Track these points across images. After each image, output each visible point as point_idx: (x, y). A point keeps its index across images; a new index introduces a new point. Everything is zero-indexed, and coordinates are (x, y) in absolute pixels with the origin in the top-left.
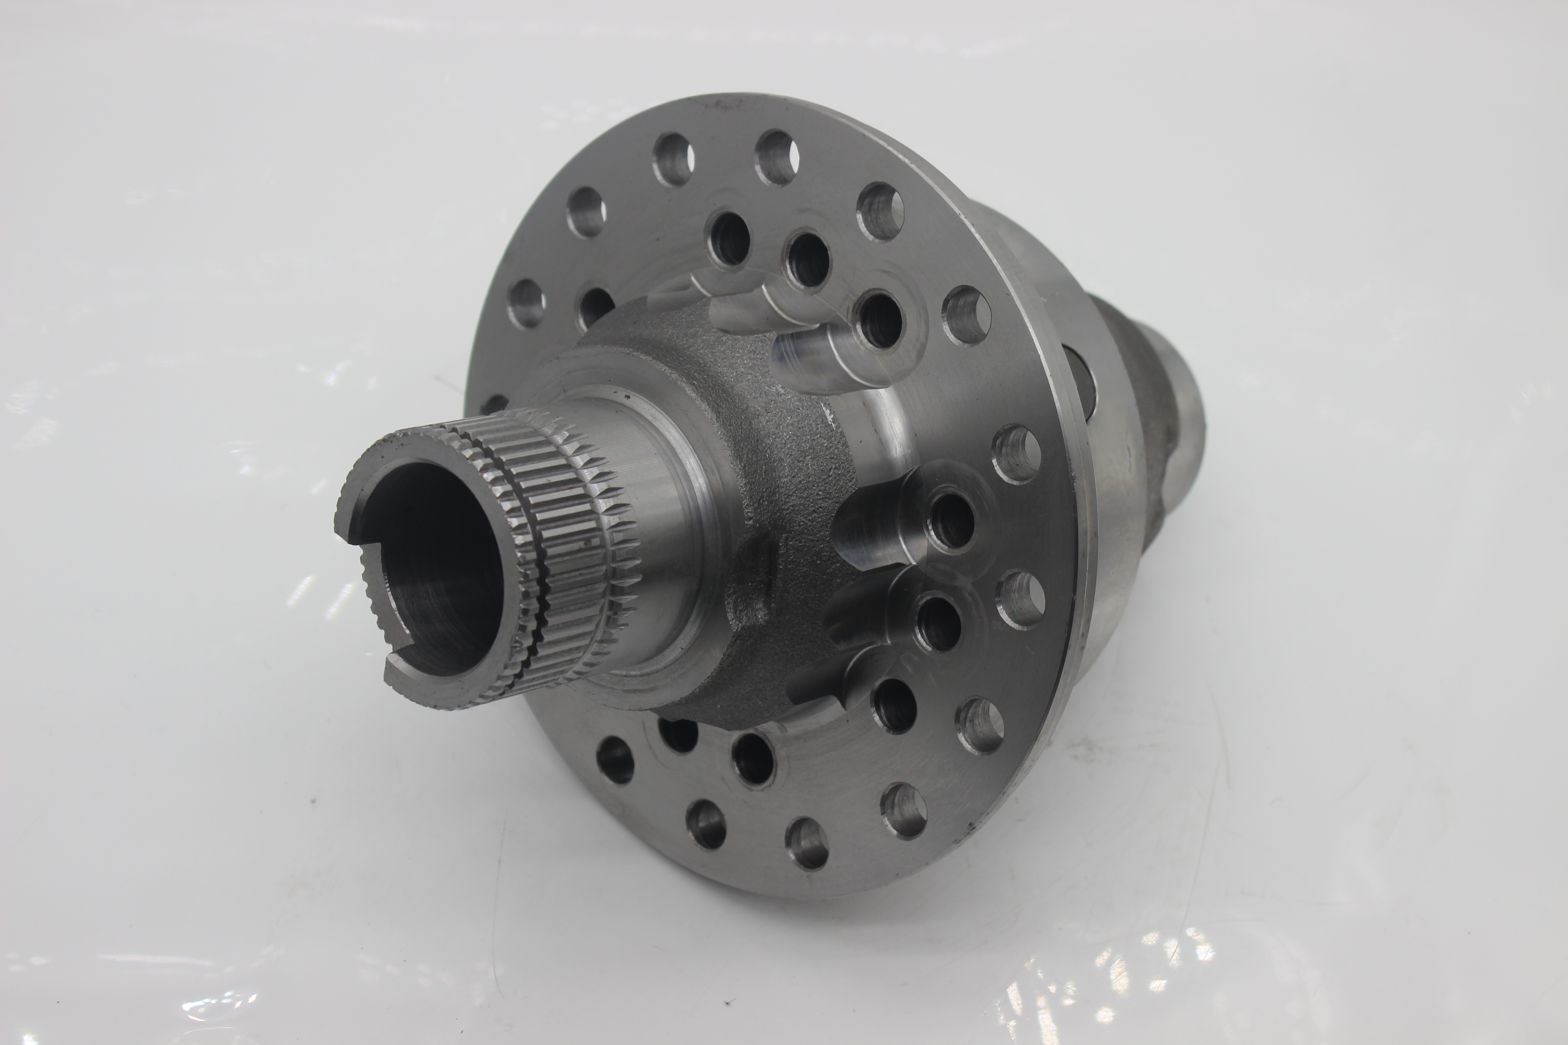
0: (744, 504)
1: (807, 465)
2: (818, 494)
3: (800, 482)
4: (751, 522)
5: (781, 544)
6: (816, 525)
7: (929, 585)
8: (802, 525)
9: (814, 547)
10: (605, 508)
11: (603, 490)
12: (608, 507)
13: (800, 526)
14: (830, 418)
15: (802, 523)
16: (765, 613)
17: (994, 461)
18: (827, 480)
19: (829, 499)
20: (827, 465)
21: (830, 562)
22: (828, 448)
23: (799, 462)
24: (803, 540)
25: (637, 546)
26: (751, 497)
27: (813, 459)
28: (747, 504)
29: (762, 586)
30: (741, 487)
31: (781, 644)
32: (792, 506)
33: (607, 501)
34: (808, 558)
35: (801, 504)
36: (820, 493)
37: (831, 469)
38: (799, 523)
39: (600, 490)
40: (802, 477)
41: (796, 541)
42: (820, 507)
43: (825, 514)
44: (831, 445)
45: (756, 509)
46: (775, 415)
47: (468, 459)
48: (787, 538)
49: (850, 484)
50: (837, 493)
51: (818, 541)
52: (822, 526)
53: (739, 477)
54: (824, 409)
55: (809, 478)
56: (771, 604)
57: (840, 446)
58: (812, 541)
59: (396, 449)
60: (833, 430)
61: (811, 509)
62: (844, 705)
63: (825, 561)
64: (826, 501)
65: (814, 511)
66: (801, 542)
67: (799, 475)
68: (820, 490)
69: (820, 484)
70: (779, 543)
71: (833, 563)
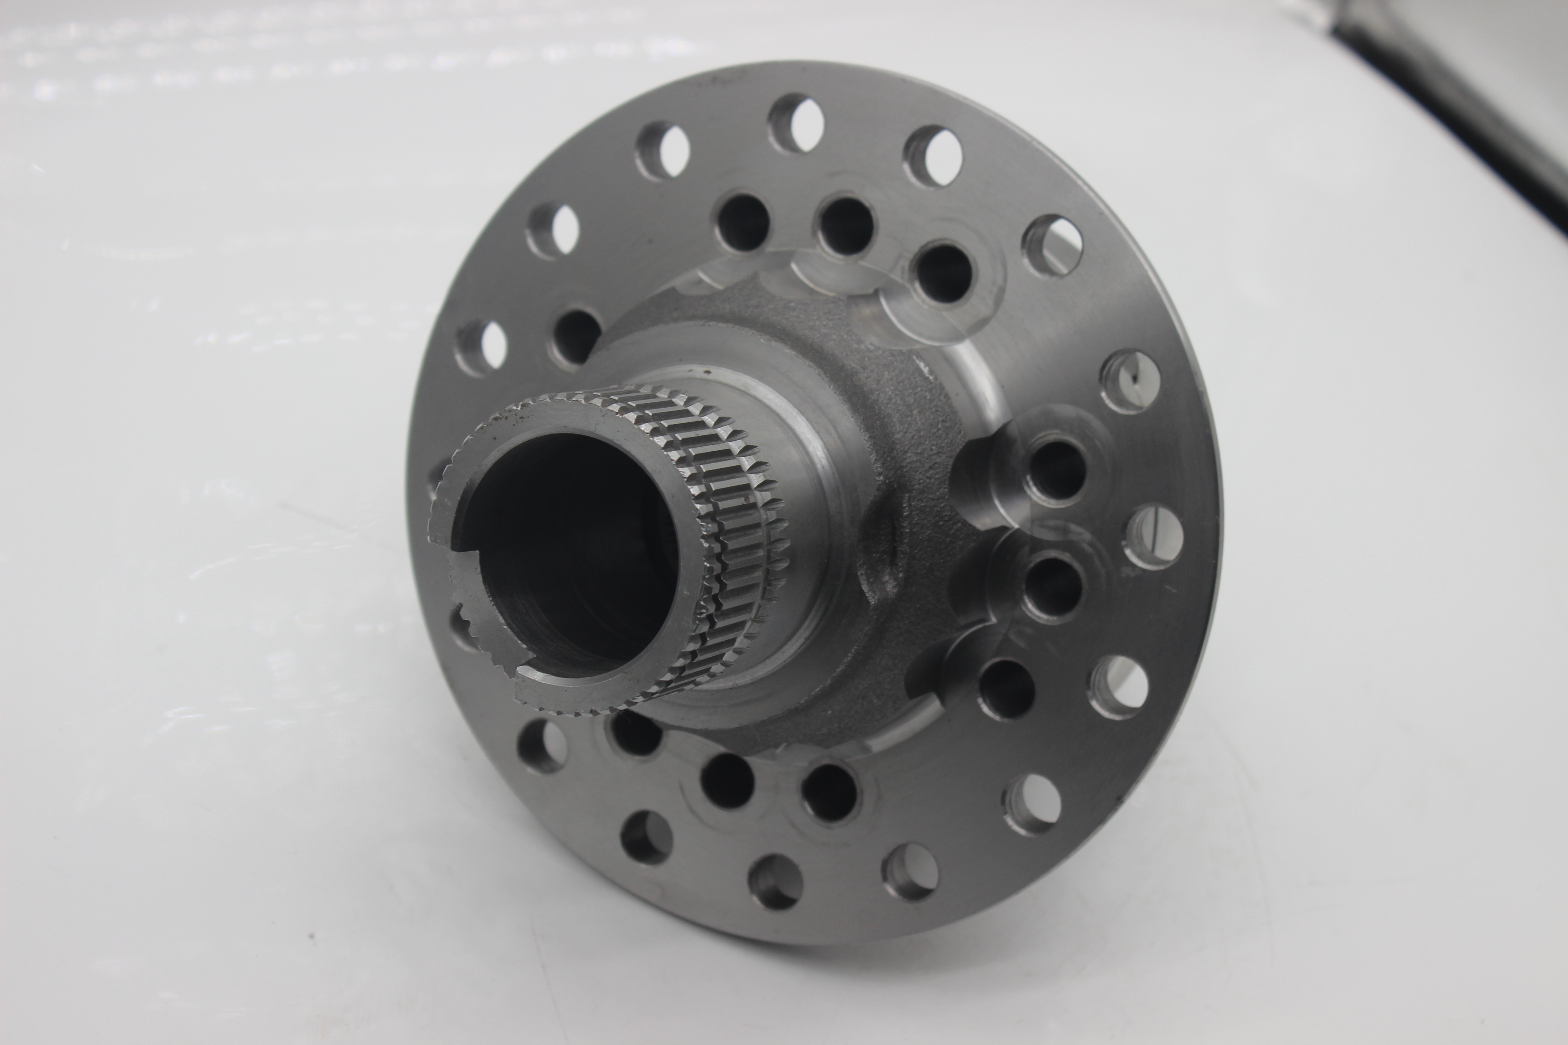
0: (873, 458)
1: (916, 419)
2: (931, 450)
3: (913, 437)
4: (881, 478)
5: (905, 505)
6: (934, 483)
7: (1037, 545)
8: (921, 483)
9: (935, 506)
10: (749, 467)
11: (742, 448)
12: (751, 465)
13: (920, 484)
14: (926, 370)
15: (921, 481)
16: (893, 585)
17: (1103, 395)
18: (937, 434)
19: (943, 454)
20: (934, 418)
21: (952, 522)
22: (931, 401)
23: (907, 416)
24: (925, 500)
25: (783, 507)
26: (877, 452)
27: (920, 412)
28: (875, 459)
29: (885, 557)
30: (867, 440)
31: (907, 622)
32: (909, 463)
33: (749, 458)
34: (931, 519)
35: (917, 461)
36: (934, 448)
37: (938, 422)
38: (919, 480)
39: (739, 448)
40: (914, 432)
41: (917, 501)
42: (936, 463)
43: (941, 469)
44: (933, 397)
45: (883, 464)
46: (872, 371)
47: (617, 413)
48: (910, 497)
49: (960, 436)
50: (949, 447)
51: (938, 499)
52: (940, 483)
53: (862, 431)
54: (918, 361)
55: (920, 432)
56: (899, 574)
57: (942, 398)
58: (933, 500)
59: (514, 425)
60: (931, 383)
61: (927, 466)
62: (943, 702)
63: (947, 521)
64: (940, 457)
65: (931, 468)
66: (923, 502)
67: (910, 431)
68: (933, 445)
69: (931, 439)
70: (903, 504)
71: (955, 524)
